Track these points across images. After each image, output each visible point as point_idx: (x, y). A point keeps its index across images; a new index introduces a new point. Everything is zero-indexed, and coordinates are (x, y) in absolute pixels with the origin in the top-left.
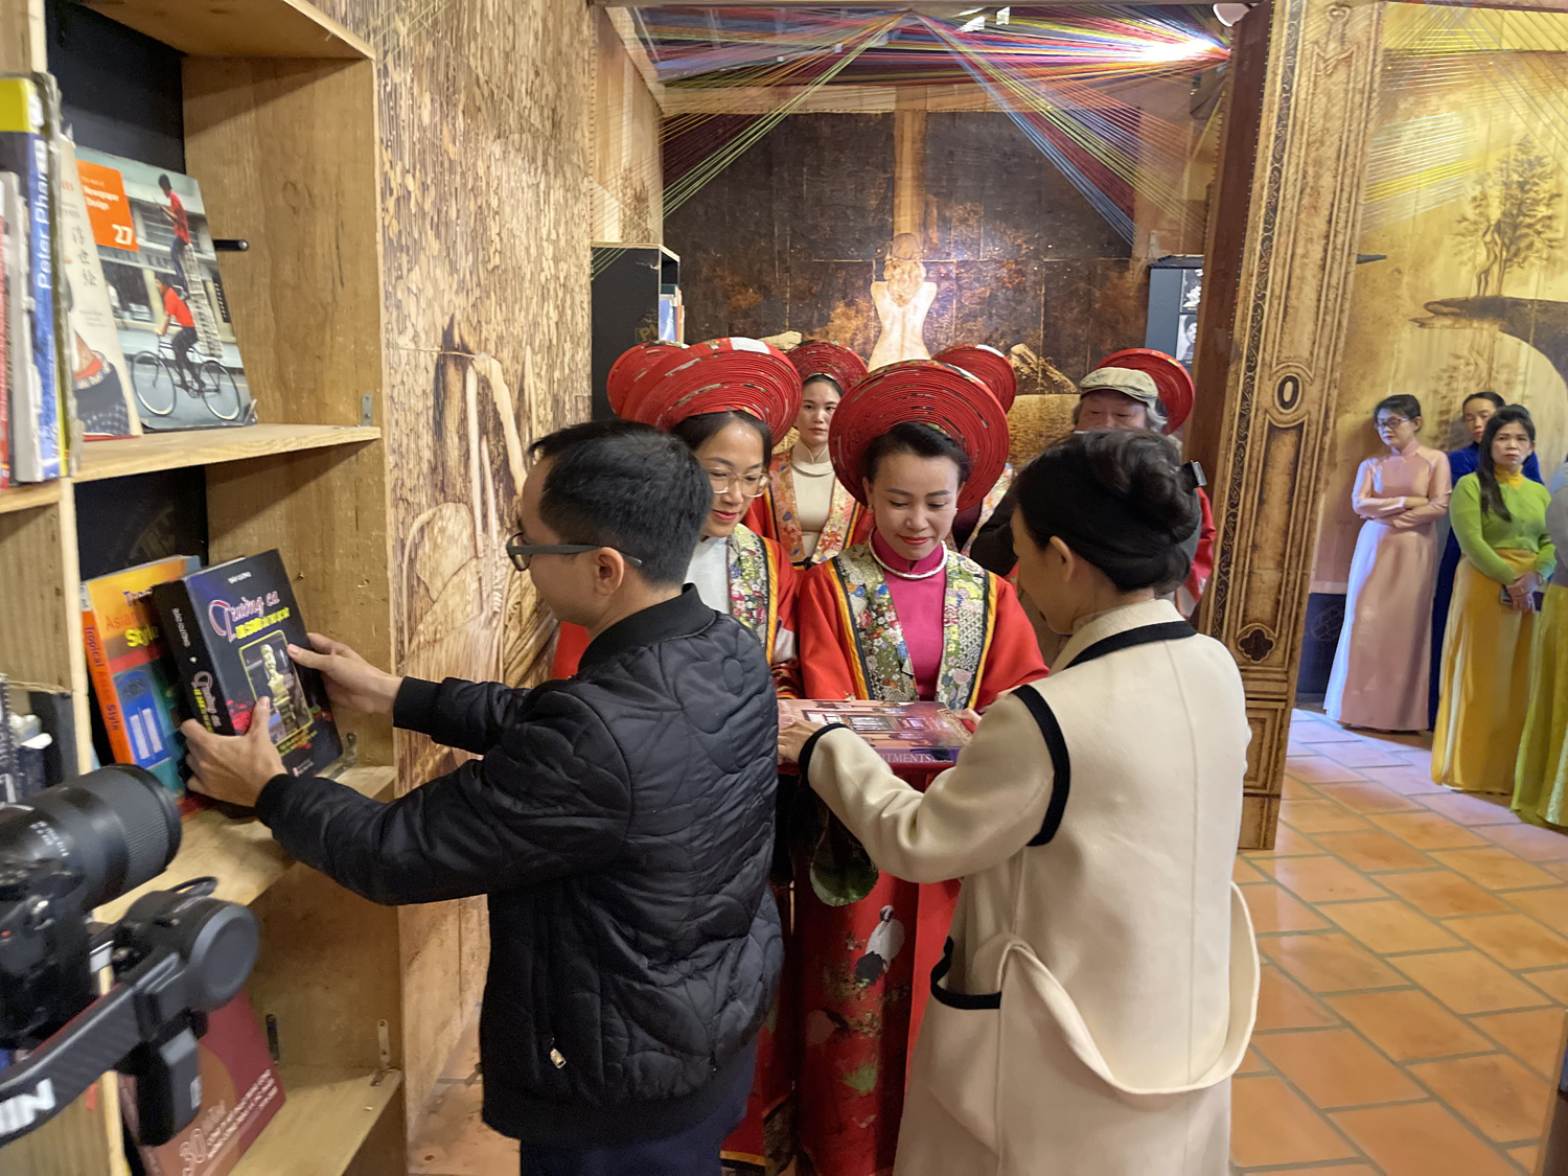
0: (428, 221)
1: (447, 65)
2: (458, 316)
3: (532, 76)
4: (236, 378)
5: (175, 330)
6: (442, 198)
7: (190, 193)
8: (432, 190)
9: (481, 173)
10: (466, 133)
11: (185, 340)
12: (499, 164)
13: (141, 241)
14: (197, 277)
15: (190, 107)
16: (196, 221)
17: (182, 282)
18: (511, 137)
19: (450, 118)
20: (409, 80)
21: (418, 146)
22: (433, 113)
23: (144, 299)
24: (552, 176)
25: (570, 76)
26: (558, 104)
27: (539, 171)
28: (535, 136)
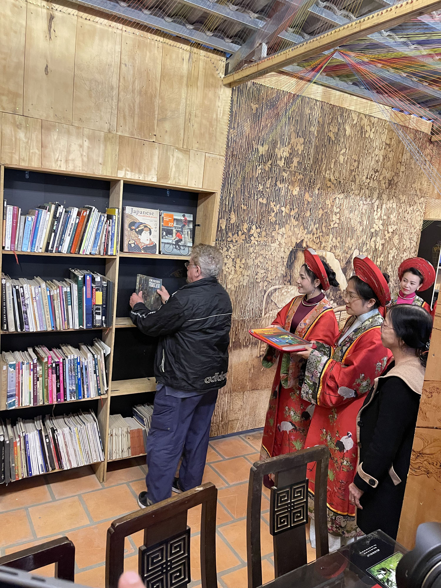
0: (294, 217)
2: (306, 240)
3: (372, 172)
4: (189, 248)
5: (177, 239)
6: (301, 211)
8: (297, 209)
9: (328, 203)
10: (320, 194)
11: (179, 241)
12: (342, 200)
13: (175, 225)
14: (186, 231)
15: (199, 202)
16: (190, 222)
17: (182, 231)
18: (352, 192)
19: (310, 192)
20: (287, 185)
21: (289, 200)
22: (300, 191)
23: (171, 234)
24: (386, 200)
25: (408, 168)
26: (395, 178)
27: (374, 199)
28: (372, 190)
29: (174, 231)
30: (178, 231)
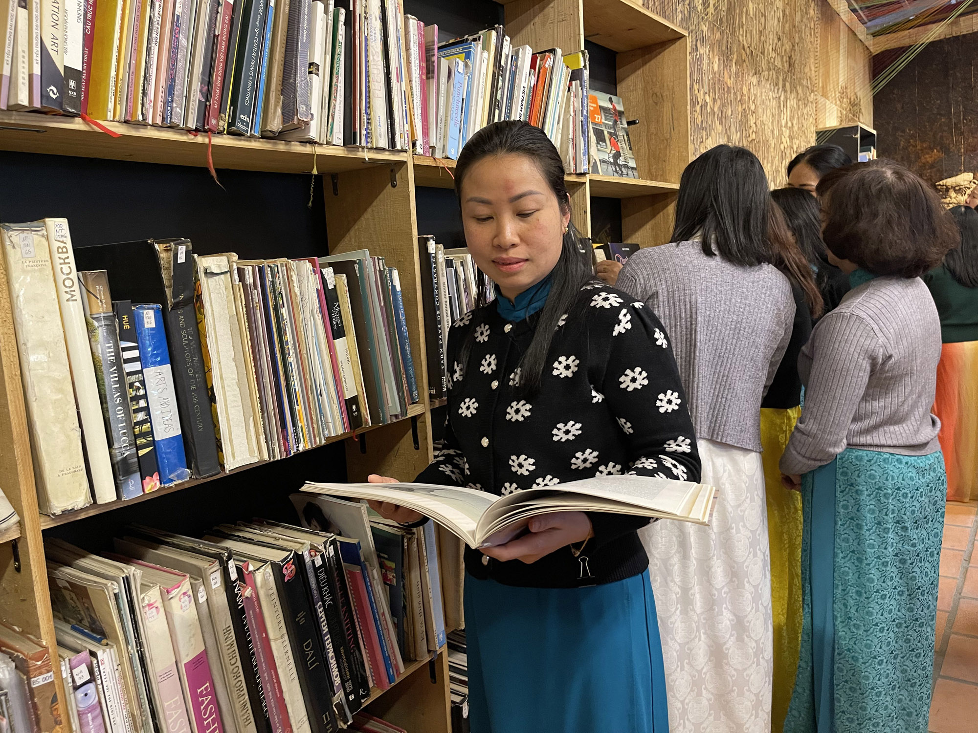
0: (716, 116)
1: (727, 42)
3: (776, 41)
4: (634, 171)
5: (613, 152)
6: (724, 105)
7: (619, 103)
8: (718, 101)
9: (745, 92)
10: (737, 74)
11: (617, 156)
12: (755, 87)
13: (603, 121)
14: (621, 133)
15: (619, 72)
16: (621, 114)
17: (616, 135)
18: (763, 74)
19: (728, 67)
20: (707, 51)
21: (711, 81)
22: (719, 65)
23: (604, 141)
24: (789, 92)
25: (801, 38)
26: (793, 54)
27: (780, 90)
28: (778, 72)
29: (606, 133)
30: (610, 133)
